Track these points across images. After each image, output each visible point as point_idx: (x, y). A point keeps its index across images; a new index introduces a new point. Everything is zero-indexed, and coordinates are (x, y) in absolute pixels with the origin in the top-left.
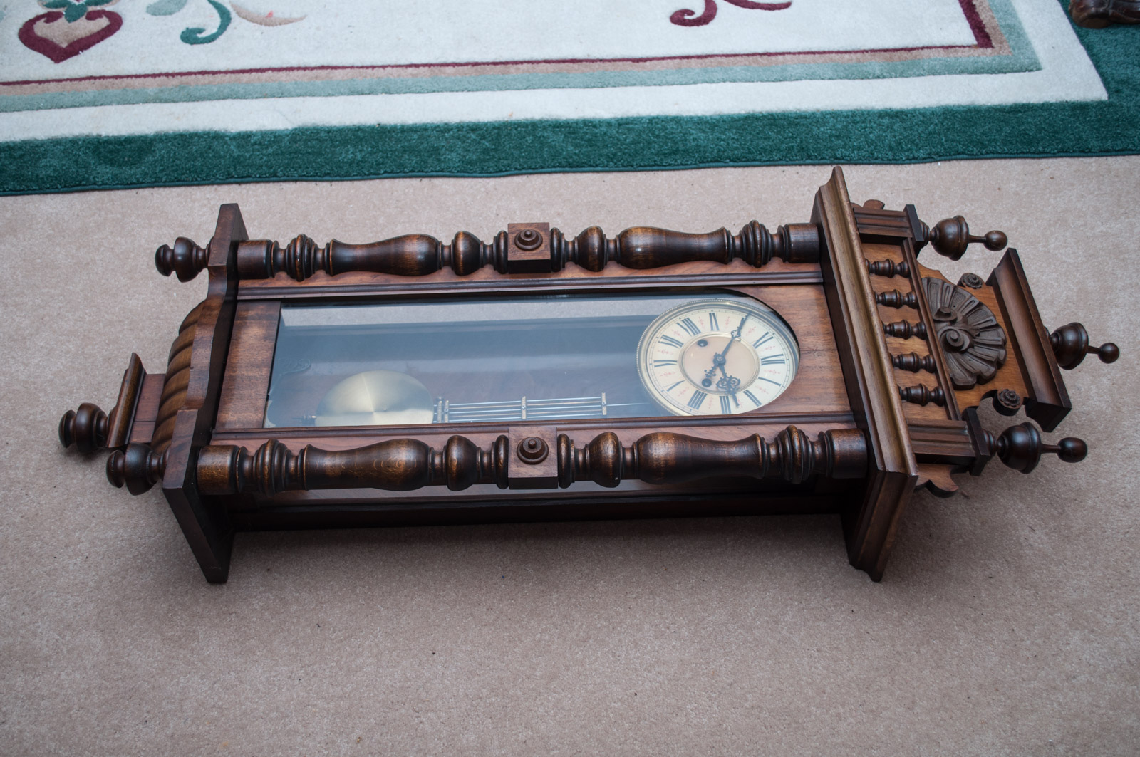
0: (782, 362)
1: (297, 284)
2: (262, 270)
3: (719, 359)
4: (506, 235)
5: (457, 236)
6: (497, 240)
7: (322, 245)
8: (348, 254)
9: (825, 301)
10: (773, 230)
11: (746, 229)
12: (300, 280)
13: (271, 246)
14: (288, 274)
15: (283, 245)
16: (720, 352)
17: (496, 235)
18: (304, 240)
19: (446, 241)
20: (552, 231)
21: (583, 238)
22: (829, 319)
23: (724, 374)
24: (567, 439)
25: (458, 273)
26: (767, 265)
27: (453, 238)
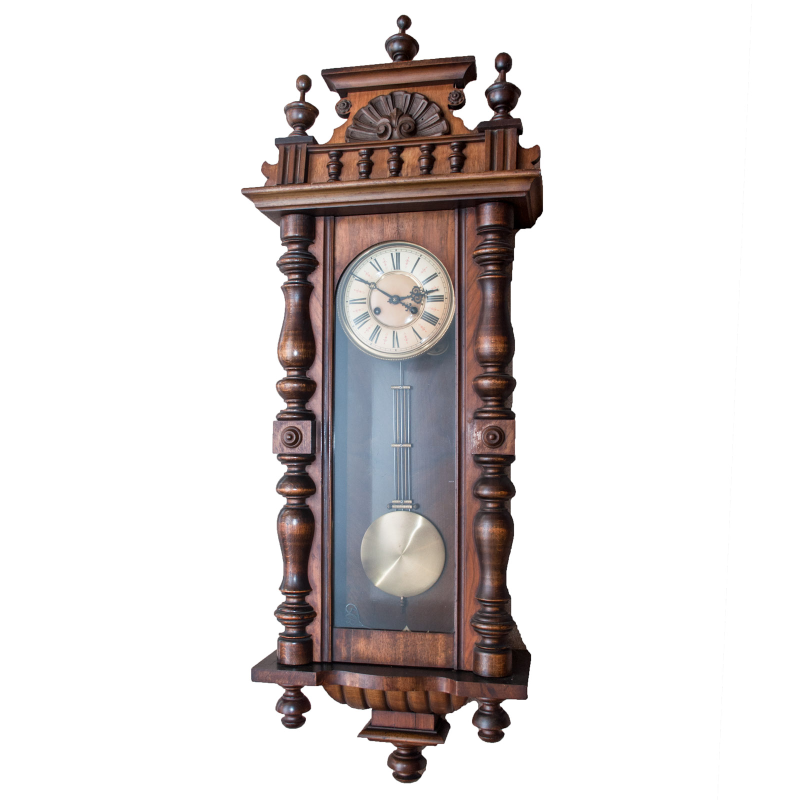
0: (398, 255)
1: (319, 617)
2: (305, 644)
3: (394, 300)
4: (280, 455)
5: (281, 493)
6: (284, 462)
7: (283, 599)
8: (293, 579)
9: (351, 217)
10: (285, 249)
11: (283, 271)
12: (315, 614)
13: (283, 638)
14: (308, 625)
15: (282, 629)
16: (388, 298)
17: (280, 463)
18: (279, 612)
19: (283, 501)
20: (279, 419)
21: (285, 395)
22: (368, 216)
23: (408, 297)
24: (476, 413)
25: (313, 492)
26: (316, 256)
27: (281, 496)
